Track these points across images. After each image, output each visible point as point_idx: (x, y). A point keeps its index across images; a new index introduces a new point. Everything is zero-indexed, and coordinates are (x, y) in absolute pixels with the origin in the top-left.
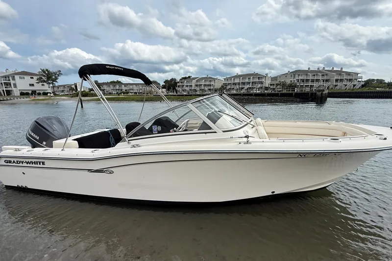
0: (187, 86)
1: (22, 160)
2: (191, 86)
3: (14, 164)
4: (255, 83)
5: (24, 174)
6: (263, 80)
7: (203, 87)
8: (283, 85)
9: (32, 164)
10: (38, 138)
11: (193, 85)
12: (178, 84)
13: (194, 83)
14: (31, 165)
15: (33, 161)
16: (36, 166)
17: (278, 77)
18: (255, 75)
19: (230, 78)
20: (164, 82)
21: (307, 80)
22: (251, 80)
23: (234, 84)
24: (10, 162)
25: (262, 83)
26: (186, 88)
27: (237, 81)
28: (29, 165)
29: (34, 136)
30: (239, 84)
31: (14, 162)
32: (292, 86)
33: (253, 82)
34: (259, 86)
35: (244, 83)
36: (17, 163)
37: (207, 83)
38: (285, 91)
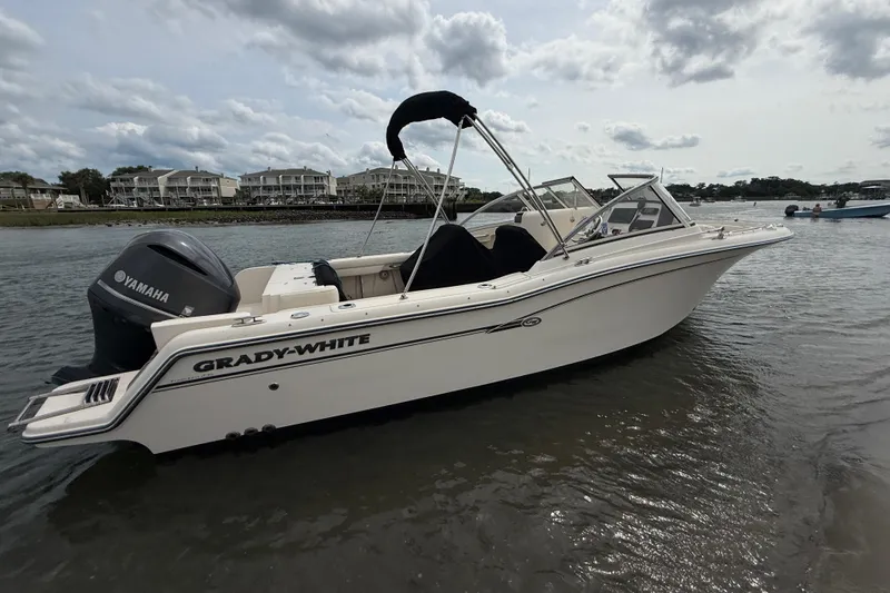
0: (143, 190)
1: (281, 347)
2: (157, 189)
3: (243, 367)
4: (311, 187)
5: (274, 387)
6: (325, 182)
7: (189, 194)
8: (361, 191)
9: (322, 349)
10: (165, 298)
11: (162, 188)
12: (112, 184)
13: (162, 182)
14: (317, 354)
15: (327, 339)
16: (337, 351)
17: (351, 180)
18: (307, 173)
19: (256, 176)
20: (61, 178)
21: (398, 186)
22: (303, 182)
23: (264, 188)
24: (222, 364)
25: (323, 188)
26: (142, 195)
27: (271, 182)
28: (307, 355)
29: (150, 292)
30: (277, 188)
31: (245, 359)
32: (377, 195)
33: (305, 186)
34: (320, 192)
35: (288, 188)
36: (258, 359)
37: (200, 184)
38: (365, 203)
